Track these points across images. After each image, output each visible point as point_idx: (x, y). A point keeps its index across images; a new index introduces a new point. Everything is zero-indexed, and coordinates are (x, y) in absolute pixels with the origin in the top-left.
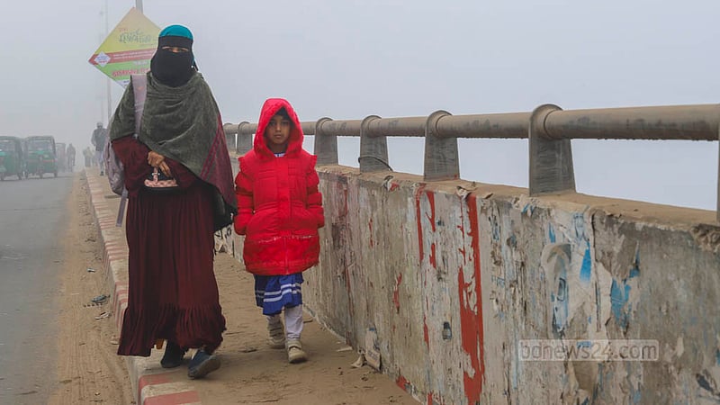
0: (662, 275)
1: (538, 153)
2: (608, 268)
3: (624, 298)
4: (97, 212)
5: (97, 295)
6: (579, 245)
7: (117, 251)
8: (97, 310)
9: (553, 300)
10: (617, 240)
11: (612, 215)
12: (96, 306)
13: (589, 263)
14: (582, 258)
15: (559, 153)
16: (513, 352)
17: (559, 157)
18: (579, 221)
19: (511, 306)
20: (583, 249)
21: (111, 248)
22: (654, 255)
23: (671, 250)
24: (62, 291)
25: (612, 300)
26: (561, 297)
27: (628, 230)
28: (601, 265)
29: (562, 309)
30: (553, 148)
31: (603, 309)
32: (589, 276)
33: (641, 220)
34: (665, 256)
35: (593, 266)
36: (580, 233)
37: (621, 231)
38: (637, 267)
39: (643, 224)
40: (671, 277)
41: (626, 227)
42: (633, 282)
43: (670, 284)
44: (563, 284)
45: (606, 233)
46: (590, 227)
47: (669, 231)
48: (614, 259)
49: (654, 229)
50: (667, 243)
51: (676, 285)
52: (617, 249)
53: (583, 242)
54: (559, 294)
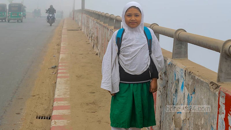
0: (200, 96)
1: (176, 45)
2: (188, 89)
3: (190, 100)
4: (63, 35)
5: (54, 65)
6: (181, 79)
7: (64, 51)
8: (52, 70)
9: (174, 96)
10: (191, 80)
11: (190, 72)
12: (52, 69)
13: (183, 86)
14: (182, 84)
15: (183, 45)
16: (163, 109)
17: (183, 47)
18: (182, 71)
19: (163, 95)
20: (182, 81)
21: (62, 49)
22: (199, 88)
23: (203, 88)
24: (43, 62)
25: (188, 100)
26: (176, 95)
27: (193, 78)
28: (186, 87)
29: (175, 99)
30: (181, 44)
31: (185, 102)
32: (183, 90)
33: (197, 76)
34: (202, 90)
35: (184, 87)
36: (182, 76)
37: (192, 78)
38: (194, 91)
39: (197, 77)
40: (203, 97)
41: (193, 77)
42: (193, 96)
43: (202, 99)
44: (176, 91)
45: (188, 77)
46: (184, 74)
47: (203, 82)
48: (189, 87)
49: (200, 80)
50: (202, 86)
51: (203, 99)
52: (190, 83)
53: (182, 79)
54: (175, 94)
